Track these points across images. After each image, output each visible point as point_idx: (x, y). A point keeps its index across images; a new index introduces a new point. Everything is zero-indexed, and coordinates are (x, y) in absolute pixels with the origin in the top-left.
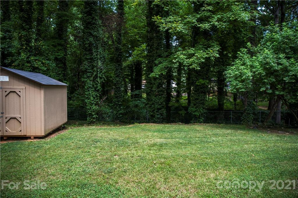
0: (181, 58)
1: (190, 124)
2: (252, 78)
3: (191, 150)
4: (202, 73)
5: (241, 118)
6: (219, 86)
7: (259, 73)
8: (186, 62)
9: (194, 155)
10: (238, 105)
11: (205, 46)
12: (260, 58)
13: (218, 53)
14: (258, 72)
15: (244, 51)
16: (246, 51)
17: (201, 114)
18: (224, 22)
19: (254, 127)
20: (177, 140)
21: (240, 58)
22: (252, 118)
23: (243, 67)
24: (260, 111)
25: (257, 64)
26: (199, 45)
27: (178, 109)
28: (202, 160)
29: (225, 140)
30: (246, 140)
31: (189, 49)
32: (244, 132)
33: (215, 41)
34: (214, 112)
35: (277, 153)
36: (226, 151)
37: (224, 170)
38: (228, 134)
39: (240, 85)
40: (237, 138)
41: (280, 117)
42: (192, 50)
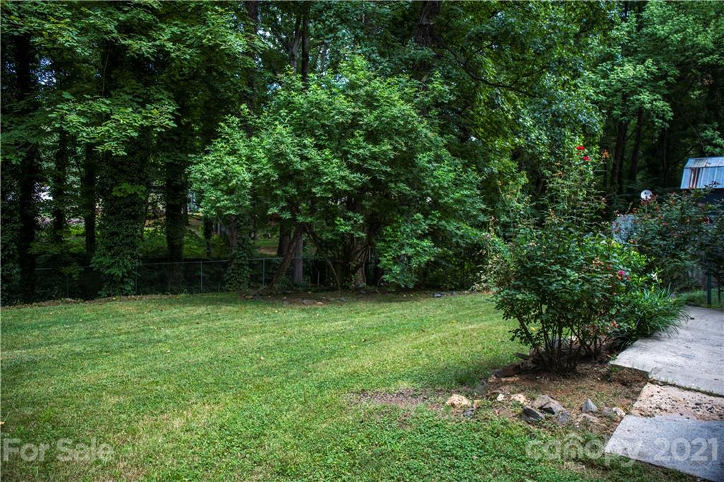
0: (71, 121)
1: (97, 300)
2: (251, 184)
3: (113, 369)
4: (129, 166)
5: (225, 275)
6: (171, 202)
7: (265, 175)
8: (84, 134)
9: (123, 381)
10: (214, 246)
11: (139, 97)
12: (268, 142)
13: (173, 119)
14: (264, 171)
15: (233, 122)
16: (238, 124)
17: (127, 272)
18: (190, 46)
19: (255, 295)
20: (67, 346)
21: (224, 138)
22: (249, 276)
23: (232, 158)
24: (264, 259)
25: (260, 154)
26: (121, 94)
27: (57, 261)
28: (145, 389)
29: (195, 332)
30: (242, 327)
31: (94, 100)
32: (235, 309)
33: (165, 89)
34: (159, 265)
35: (307, 346)
36: (202, 357)
37: (204, 404)
38: (200, 316)
39: (225, 201)
40: (221, 324)
41: (301, 270)
42: (105, 104)
